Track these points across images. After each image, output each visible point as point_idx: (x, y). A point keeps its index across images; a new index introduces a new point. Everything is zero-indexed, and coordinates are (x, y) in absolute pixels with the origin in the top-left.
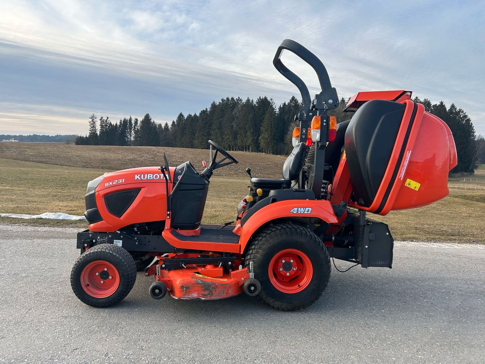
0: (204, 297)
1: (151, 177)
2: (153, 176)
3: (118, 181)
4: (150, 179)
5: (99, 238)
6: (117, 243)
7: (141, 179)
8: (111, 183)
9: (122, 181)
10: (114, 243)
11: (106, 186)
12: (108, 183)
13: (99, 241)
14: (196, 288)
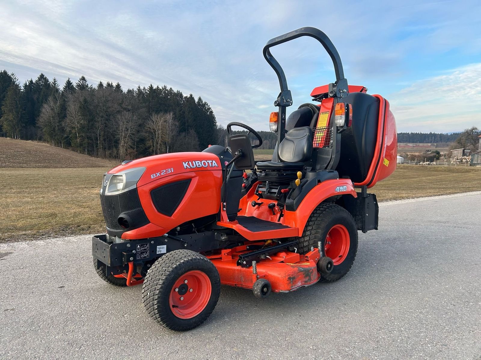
0: (306, 284)
1: (200, 164)
2: (201, 163)
3: (166, 171)
4: (199, 166)
5: (139, 247)
6: (161, 250)
7: (191, 167)
8: (158, 174)
9: (171, 170)
10: (157, 249)
11: (152, 178)
12: (155, 174)
13: (139, 252)
14: (300, 276)
